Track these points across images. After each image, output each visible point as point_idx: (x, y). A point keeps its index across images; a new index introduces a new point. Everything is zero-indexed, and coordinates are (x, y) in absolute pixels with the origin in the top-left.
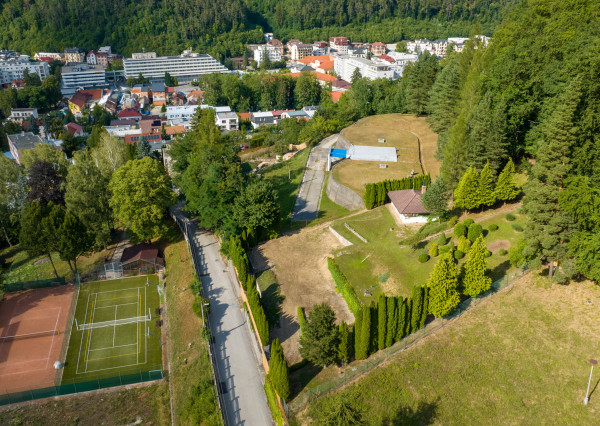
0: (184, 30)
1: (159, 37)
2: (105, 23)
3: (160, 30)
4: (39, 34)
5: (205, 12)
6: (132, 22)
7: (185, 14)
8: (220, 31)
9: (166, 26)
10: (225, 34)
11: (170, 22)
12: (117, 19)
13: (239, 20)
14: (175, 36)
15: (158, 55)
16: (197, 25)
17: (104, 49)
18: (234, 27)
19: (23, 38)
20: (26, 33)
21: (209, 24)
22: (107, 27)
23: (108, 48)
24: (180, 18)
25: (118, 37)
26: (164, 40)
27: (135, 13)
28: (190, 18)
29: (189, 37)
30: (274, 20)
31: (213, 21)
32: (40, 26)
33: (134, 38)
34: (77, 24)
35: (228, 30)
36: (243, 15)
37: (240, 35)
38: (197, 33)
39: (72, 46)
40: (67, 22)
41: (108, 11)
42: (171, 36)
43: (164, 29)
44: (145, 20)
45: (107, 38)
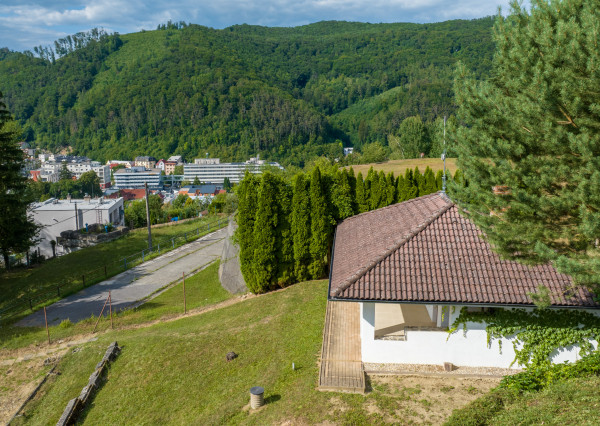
0: (257, 140)
1: (231, 148)
2: (180, 133)
3: (233, 141)
4: (117, 144)
5: (282, 124)
6: (206, 132)
7: (260, 126)
8: (295, 143)
9: (239, 137)
10: (301, 146)
11: (244, 133)
12: (192, 130)
13: (317, 132)
14: (248, 147)
15: (221, 162)
16: (271, 136)
17: (173, 158)
18: (311, 140)
19: (101, 148)
20: (105, 143)
21: (284, 135)
22: (181, 139)
23: (178, 157)
24: (255, 129)
25: (190, 147)
26: (235, 151)
27: (211, 124)
28: (265, 129)
29: (262, 147)
30: (356, 136)
31: (289, 132)
32: (119, 137)
33: (206, 148)
34: (154, 134)
35: (304, 142)
36: (321, 128)
37: (316, 147)
38: (271, 144)
39: (144, 155)
40: (144, 133)
41: (185, 123)
42: (244, 147)
43: (238, 140)
44: (220, 131)
45: (179, 148)
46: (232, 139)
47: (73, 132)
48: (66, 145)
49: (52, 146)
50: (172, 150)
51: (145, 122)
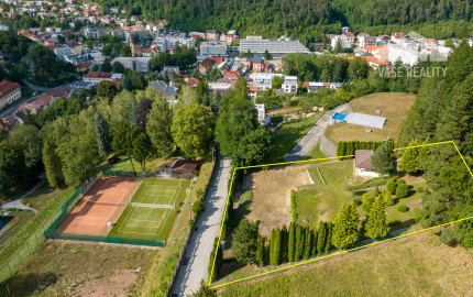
0: (285, 22)
1: (268, 26)
2: (235, 15)
3: (269, 21)
4: (194, 20)
5: (301, 10)
6: (252, 15)
7: (287, 11)
8: (309, 24)
9: (273, 19)
10: (313, 26)
11: (276, 16)
12: (243, 13)
13: (325, 17)
14: (278, 26)
15: (264, 38)
16: (294, 19)
17: (231, 32)
18: (320, 22)
19: (185, 22)
20: (187, 19)
21: (302, 19)
22: (235, 18)
23: (234, 31)
24: (284, 14)
25: (241, 25)
26: (270, 28)
27: (255, 9)
28: (291, 14)
29: (287, 27)
30: (351, 18)
31: (306, 17)
32: (195, 15)
33: (251, 26)
34: (218, 15)
35: (316, 23)
36: (328, 14)
37: (323, 27)
38: (293, 25)
39: (212, 29)
40: (212, 13)
41: (238, 7)
42: (276, 26)
43: (272, 21)
44: (260, 14)
45: (234, 25)
46: (268, 20)
47: (166, 10)
48: (162, 18)
49: (154, 19)
50: (230, 26)
51: (212, 6)
